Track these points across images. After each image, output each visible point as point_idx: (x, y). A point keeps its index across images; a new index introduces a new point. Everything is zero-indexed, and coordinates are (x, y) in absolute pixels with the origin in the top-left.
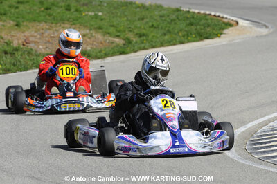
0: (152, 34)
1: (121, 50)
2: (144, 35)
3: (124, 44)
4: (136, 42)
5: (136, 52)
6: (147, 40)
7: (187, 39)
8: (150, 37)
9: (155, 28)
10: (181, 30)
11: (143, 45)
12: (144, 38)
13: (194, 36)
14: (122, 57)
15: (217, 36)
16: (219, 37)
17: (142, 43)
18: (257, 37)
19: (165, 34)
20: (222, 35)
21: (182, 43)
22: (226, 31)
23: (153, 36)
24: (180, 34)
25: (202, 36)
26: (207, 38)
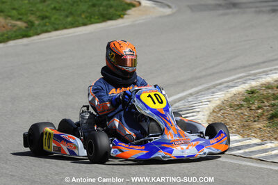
0: (55, 17)
1: (24, 33)
2: (46, 17)
3: (26, 27)
4: (39, 25)
5: (38, 34)
6: (49, 22)
7: (90, 21)
8: (53, 19)
9: (58, 10)
10: (83, 12)
11: (45, 28)
12: (47, 20)
13: (96, 17)
14: (25, 40)
15: (120, 17)
16: (122, 18)
17: (45, 25)
18: (161, 17)
19: (67, 16)
20: (126, 16)
21: (85, 24)
22: (129, 12)
23: (56, 19)
24: (83, 16)
25: (105, 17)
26: (110, 19)
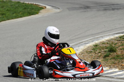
0: (8, 14)
2: (4, 14)
6: (5, 16)
7: (24, 15)
9: (9, 11)
10: (20, 11)
13: (26, 14)
15: (37, 13)
17: (3, 18)
18: (55, 13)
19: (13, 14)
20: (39, 13)
21: (21, 17)
22: (41, 11)
23: (8, 15)
24: (20, 13)
25: (30, 14)
26: (33, 14)
